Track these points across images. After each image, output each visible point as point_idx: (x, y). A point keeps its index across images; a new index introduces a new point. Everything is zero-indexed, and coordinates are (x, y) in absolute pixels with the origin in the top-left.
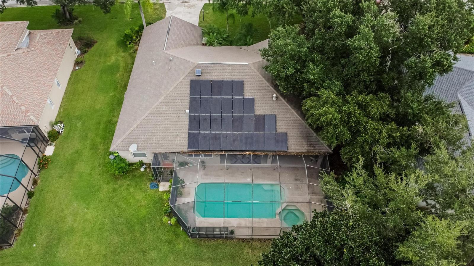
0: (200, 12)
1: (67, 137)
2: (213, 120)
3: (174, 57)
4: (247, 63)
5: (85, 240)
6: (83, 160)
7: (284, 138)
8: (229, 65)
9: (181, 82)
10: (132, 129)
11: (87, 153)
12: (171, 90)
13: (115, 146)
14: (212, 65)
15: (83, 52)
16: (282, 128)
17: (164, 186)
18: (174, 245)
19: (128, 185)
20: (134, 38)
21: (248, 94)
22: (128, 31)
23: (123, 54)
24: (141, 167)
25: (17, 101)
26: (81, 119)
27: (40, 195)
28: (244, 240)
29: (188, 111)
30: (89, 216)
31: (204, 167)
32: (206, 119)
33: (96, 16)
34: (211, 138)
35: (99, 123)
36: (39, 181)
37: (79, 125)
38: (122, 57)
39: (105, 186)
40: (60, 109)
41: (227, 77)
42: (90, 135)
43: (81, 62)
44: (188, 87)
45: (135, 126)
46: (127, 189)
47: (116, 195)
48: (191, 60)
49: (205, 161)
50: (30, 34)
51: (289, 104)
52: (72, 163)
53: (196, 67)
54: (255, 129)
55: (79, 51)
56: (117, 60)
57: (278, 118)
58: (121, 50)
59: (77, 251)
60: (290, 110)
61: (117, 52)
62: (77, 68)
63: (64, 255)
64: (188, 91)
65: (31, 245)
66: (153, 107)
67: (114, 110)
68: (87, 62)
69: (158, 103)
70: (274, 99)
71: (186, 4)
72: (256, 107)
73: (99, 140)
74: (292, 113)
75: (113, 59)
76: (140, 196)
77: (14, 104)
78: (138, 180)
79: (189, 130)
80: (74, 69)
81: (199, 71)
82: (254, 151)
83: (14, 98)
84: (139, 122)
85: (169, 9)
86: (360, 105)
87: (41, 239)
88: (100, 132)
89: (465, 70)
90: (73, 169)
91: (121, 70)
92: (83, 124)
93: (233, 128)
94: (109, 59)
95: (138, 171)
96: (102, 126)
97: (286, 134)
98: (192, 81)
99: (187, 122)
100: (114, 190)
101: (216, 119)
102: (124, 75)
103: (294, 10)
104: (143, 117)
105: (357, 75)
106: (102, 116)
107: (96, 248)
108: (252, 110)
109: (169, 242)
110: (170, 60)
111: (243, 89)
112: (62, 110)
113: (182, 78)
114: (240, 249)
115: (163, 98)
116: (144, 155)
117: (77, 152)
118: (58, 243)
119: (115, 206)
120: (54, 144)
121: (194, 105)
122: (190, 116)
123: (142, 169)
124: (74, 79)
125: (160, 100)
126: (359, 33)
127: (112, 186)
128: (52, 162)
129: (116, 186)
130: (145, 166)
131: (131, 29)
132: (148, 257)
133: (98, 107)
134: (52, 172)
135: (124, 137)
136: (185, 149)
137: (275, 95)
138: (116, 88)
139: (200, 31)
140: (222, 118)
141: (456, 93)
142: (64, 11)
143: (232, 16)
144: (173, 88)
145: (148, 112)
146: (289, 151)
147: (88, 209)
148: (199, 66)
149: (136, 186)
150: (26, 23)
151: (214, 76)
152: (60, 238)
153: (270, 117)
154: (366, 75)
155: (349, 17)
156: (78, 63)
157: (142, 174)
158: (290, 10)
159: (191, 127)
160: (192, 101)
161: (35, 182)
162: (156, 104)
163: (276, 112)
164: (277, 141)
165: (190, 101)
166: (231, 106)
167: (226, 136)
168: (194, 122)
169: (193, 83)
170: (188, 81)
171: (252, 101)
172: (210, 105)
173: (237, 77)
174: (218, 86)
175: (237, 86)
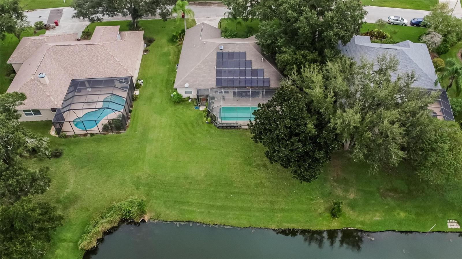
0: (218, 23)
1: (145, 87)
2: (229, 72)
3: (206, 42)
4: (248, 43)
5: (162, 130)
6: (156, 97)
7: (268, 80)
8: (238, 44)
9: (212, 53)
10: (185, 77)
11: (158, 94)
12: (206, 57)
13: (176, 85)
14: (229, 44)
15: (148, 46)
16: (266, 76)
17: (202, 108)
18: (210, 131)
19: (183, 108)
20: (179, 37)
21: (248, 59)
22: (174, 33)
23: (172, 46)
24: (189, 100)
25: (122, 64)
26: (152, 78)
27: (135, 112)
28: (246, 129)
29: (216, 67)
30: (163, 121)
31: (224, 99)
32: (225, 71)
33: (152, 26)
34: (229, 80)
35: (163, 80)
36: (134, 106)
38: (172, 48)
39: (170, 108)
40: (139, 74)
41: (237, 50)
42: (158, 86)
43: (147, 51)
44: (216, 55)
45: (187, 75)
47: (177, 112)
48: (217, 42)
49: (225, 96)
50: (120, 33)
51: (271, 64)
52: (150, 99)
53: (220, 45)
54: (252, 76)
55: (145, 45)
56: (168, 49)
57: (265, 70)
58: (170, 44)
59: (159, 134)
60: (271, 67)
61: (168, 46)
62: (145, 54)
63: (152, 136)
64: (216, 57)
65: (135, 132)
66: (197, 65)
67: (170, 74)
68: (151, 51)
69: (199, 63)
70: (262, 61)
71: (209, 19)
72: (253, 65)
73: (163, 88)
75: (166, 50)
76: (189, 112)
78: (188, 105)
79: (216, 77)
80: (143, 54)
81: (221, 47)
82: (252, 87)
83: (120, 63)
84: (189, 73)
85: (198, 22)
86: (303, 56)
87: (140, 129)
88: (164, 84)
89: (368, 47)
90: (151, 101)
91: (172, 54)
93: (240, 75)
94: (163, 49)
95: (187, 102)
96: (164, 82)
97: (269, 78)
98: (217, 52)
99: (215, 73)
100: (175, 110)
103: (273, 15)
104: (191, 71)
105: (303, 44)
106: (163, 77)
107: (168, 133)
108: (251, 66)
110: (205, 44)
111: (246, 56)
113: (212, 51)
114: (245, 133)
115: (202, 61)
116: (191, 92)
117: (152, 93)
118: (149, 131)
119: (177, 117)
120: (138, 90)
121: (218, 64)
122: (217, 70)
124: (144, 59)
125: (200, 62)
126: (299, 20)
127: (173, 108)
128: (139, 98)
129: (176, 108)
130: (191, 99)
131: (176, 32)
132: (196, 136)
133: (161, 73)
135: (181, 81)
136: (214, 86)
137: (262, 58)
138: (170, 64)
139: (219, 31)
140: (234, 71)
142: (134, 22)
143: (239, 23)
144: (207, 56)
145: (194, 68)
146: (271, 87)
147: (162, 117)
148: (221, 44)
149: (187, 108)
150: (119, 27)
151: (230, 50)
152: (149, 129)
153: (260, 70)
154: (307, 43)
155: (295, 14)
156: (145, 51)
157: (190, 103)
158: (271, 15)
159: (217, 75)
161: (132, 107)
162: (198, 64)
163: (263, 68)
164: (264, 82)
165: (217, 62)
166: (239, 64)
167: (237, 79)
168: (219, 73)
169: (218, 53)
170: (216, 52)
171: (251, 62)
172: (228, 64)
173: (242, 50)
174: (232, 55)
175: (242, 55)
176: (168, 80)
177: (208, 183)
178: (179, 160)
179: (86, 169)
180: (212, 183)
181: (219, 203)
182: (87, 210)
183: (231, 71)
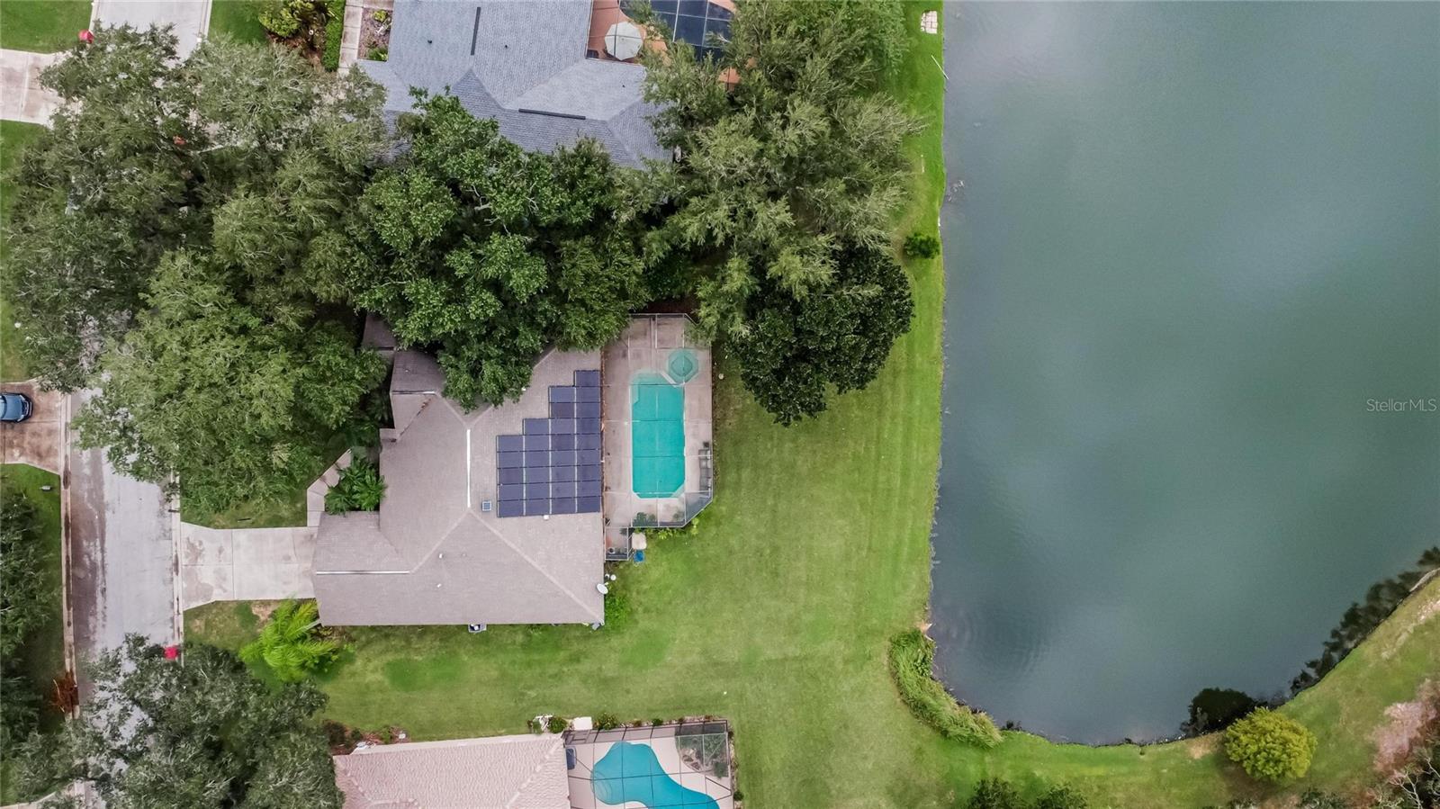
1: (560, 705)
2: (559, 479)
4: (469, 431)
5: (717, 632)
6: (600, 669)
7: (582, 374)
8: (472, 459)
9: (501, 532)
10: (572, 595)
11: (586, 666)
12: (513, 546)
14: (473, 485)
16: (567, 379)
17: (638, 543)
18: (723, 516)
19: (638, 592)
21: (518, 429)
24: (610, 580)
25: (529, 781)
26: (523, 694)
27: (656, 710)
28: (715, 429)
29: (546, 517)
30: (685, 635)
32: (557, 490)
34: (584, 478)
35: (529, 662)
36: (636, 720)
37: (532, 693)
39: (639, 626)
41: (491, 462)
42: (553, 670)
43: (388, 733)
44: (508, 520)
45: (567, 591)
46: (645, 592)
47: (654, 605)
52: (605, 683)
53: (477, 510)
54: (571, 416)
56: (375, 670)
57: (553, 383)
59: (731, 638)
60: (541, 365)
61: (354, 673)
62: (402, 736)
64: (515, 519)
65: (725, 697)
66: (539, 567)
67: (500, 646)
68: (385, 722)
69: (533, 562)
71: (183, 562)
72: (538, 416)
73: (562, 655)
74: (546, 362)
76: (655, 574)
77: (533, 784)
78: (629, 580)
79: (573, 512)
80: (404, 740)
81: (484, 505)
82: (602, 417)
83: (525, 784)
84: (562, 586)
87: (718, 687)
90: (613, 679)
92: (530, 688)
93: (569, 448)
94: (374, 685)
95: (617, 582)
97: (575, 372)
98: (498, 516)
99: (562, 516)
100: (646, 610)
101: (558, 474)
102: (416, 649)
104: (555, 580)
106: (513, 662)
107: (727, 615)
108: (542, 421)
109: (718, 524)
111: (512, 436)
112: (503, 731)
113: (495, 530)
114: (726, 433)
115: (526, 556)
117: (585, 682)
118: (722, 664)
119: (670, 603)
120: (569, 721)
121: (537, 508)
122: (553, 513)
123: (614, 578)
124: (432, 733)
125: (530, 560)
127: (639, 616)
128: (604, 712)
129: (640, 609)
130: (610, 575)
132: (737, 548)
133: (494, 673)
134: (619, 705)
135: (585, 605)
136: (598, 515)
140: (556, 465)
141: (504, 110)
144: (509, 543)
145: (547, 574)
146: (600, 366)
147: (674, 640)
148: (474, 506)
149: (639, 582)
151: (490, 481)
152: (716, 664)
153: (552, 395)
156: (389, 738)
157: (621, 576)
159: (569, 510)
160: (532, 512)
161: (638, 724)
162: (536, 565)
163: (544, 386)
164: (587, 385)
165: (530, 515)
166: (537, 453)
167: (581, 458)
168: (562, 506)
169: (503, 513)
170: (499, 520)
171: (529, 422)
172: (537, 484)
173: (491, 447)
174: (508, 474)
175: (506, 446)
176: (526, 647)
177: (858, 509)
178: (804, 579)
179: (829, 781)
180: (859, 500)
181: (898, 482)
182: (920, 751)
183: (557, 475)
